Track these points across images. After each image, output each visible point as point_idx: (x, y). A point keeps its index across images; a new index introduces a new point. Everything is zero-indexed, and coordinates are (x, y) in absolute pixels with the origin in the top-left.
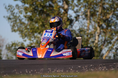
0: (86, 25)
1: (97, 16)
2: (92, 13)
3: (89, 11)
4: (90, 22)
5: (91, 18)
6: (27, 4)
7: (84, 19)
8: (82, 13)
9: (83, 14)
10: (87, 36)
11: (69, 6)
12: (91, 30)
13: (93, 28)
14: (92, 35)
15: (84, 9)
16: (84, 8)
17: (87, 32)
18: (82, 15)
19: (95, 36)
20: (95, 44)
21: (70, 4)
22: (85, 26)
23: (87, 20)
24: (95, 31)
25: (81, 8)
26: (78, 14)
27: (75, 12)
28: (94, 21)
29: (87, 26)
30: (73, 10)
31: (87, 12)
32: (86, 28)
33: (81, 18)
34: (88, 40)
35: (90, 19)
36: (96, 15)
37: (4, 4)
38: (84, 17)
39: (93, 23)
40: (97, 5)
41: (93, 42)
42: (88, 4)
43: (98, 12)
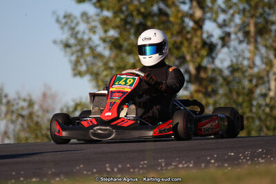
0: (247, 55)
1: (273, 34)
2: (260, 26)
3: (252, 22)
4: (256, 48)
5: (259, 39)
6: (108, 9)
7: (241, 42)
8: (237, 29)
9: (240, 30)
10: (251, 81)
11: (204, 13)
12: (258, 66)
13: (263, 62)
14: (261, 79)
15: (241, 19)
16: (242, 16)
17: (250, 72)
18: (236, 34)
19: (268, 81)
20: (268, 100)
21: (208, 7)
22: (244, 58)
23: (248, 43)
24: (268, 68)
25: (233, 15)
26: (227, 29)
27: (220, 26)
28: (266, 46)
29: (249, 59)
30: (215, 21)
31: (248, 25)
32: (246, 63)
33: (235, 40)
34: (251, 92)
35: (256, 41)
36: (271, 31)
37: (54, 13)
38: (241, 38)
39: (263, 50)
40: (270, 7)
41: (264, 96)
42: (250, 5)
43: (273, 23)
